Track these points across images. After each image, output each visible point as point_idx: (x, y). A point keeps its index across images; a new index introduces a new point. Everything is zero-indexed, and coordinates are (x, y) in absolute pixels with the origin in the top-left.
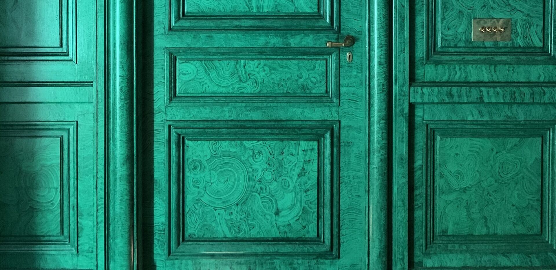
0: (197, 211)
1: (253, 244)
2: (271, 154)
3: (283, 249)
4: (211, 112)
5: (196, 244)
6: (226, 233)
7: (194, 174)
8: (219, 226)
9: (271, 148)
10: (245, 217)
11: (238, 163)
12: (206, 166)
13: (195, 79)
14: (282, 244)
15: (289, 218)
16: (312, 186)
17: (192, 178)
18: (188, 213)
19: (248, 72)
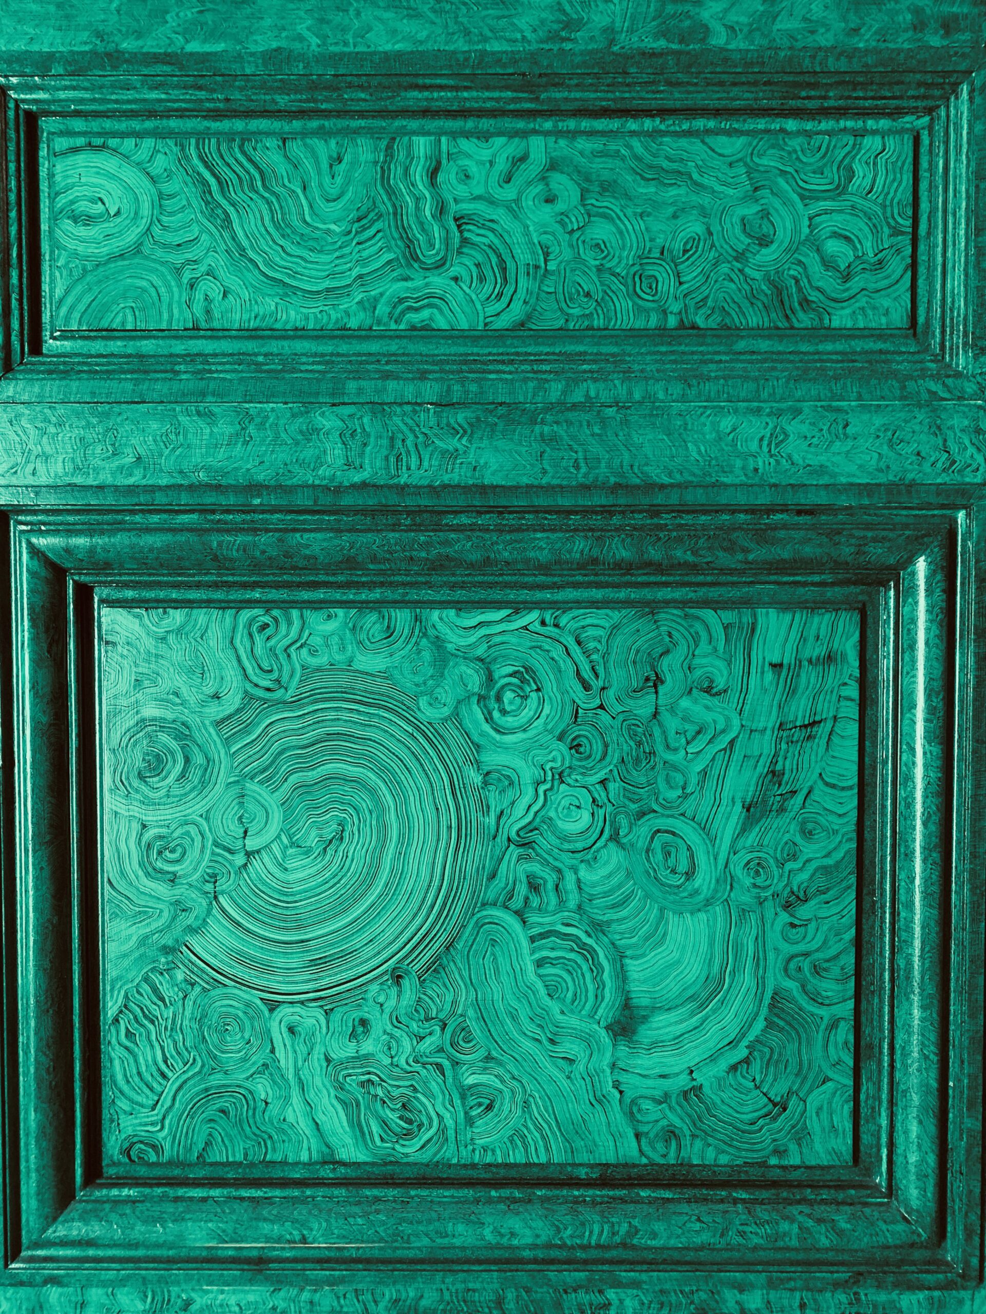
0: (169, 1013)
1: (490, 1201)
2: (586, 687)
3: (659, 1227)
4: (241, 436)
5: (163, 1198)
6: (333, 1140)
7: (146, 802)
8: (295, 1093)
9: (587, 653)
10: (441, 1050)
11: (399, 734)
12: (219, 752)
13: (146, 250)
14: (651, 1202)
15: (693, 1057)
16: (826, 870)
17: (136, 826)
18: (116, 1020)
19: (453, 208)
